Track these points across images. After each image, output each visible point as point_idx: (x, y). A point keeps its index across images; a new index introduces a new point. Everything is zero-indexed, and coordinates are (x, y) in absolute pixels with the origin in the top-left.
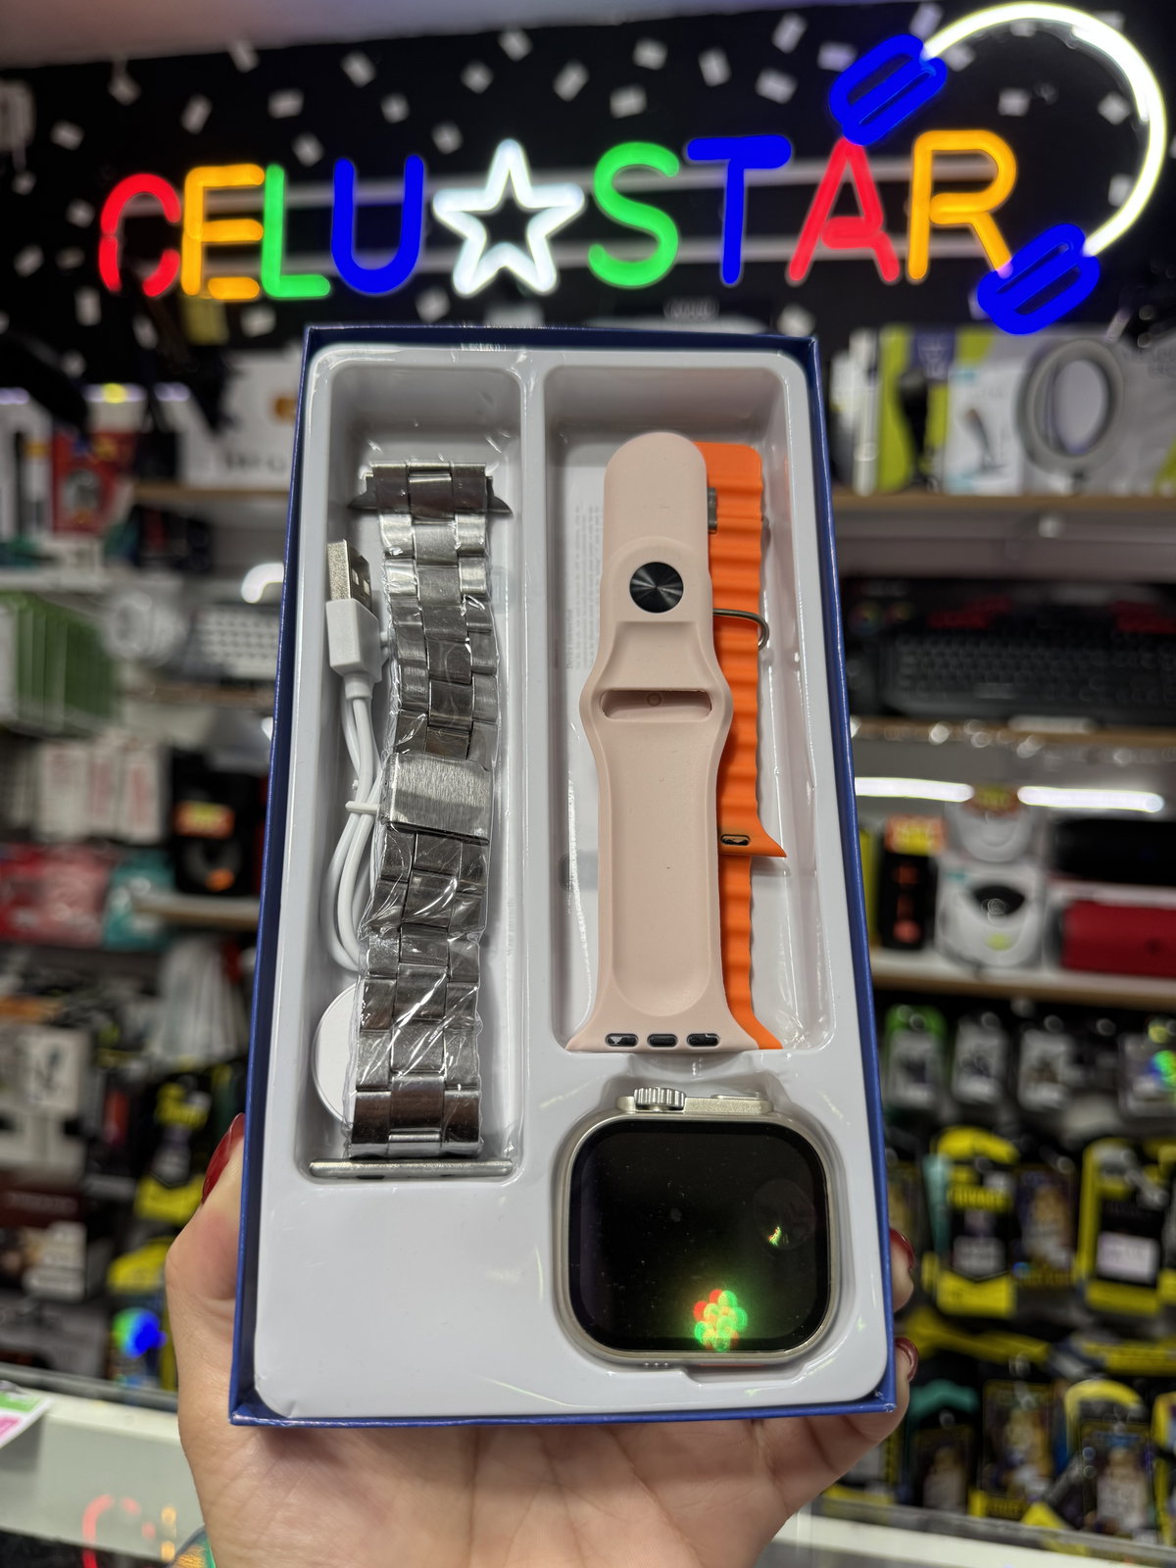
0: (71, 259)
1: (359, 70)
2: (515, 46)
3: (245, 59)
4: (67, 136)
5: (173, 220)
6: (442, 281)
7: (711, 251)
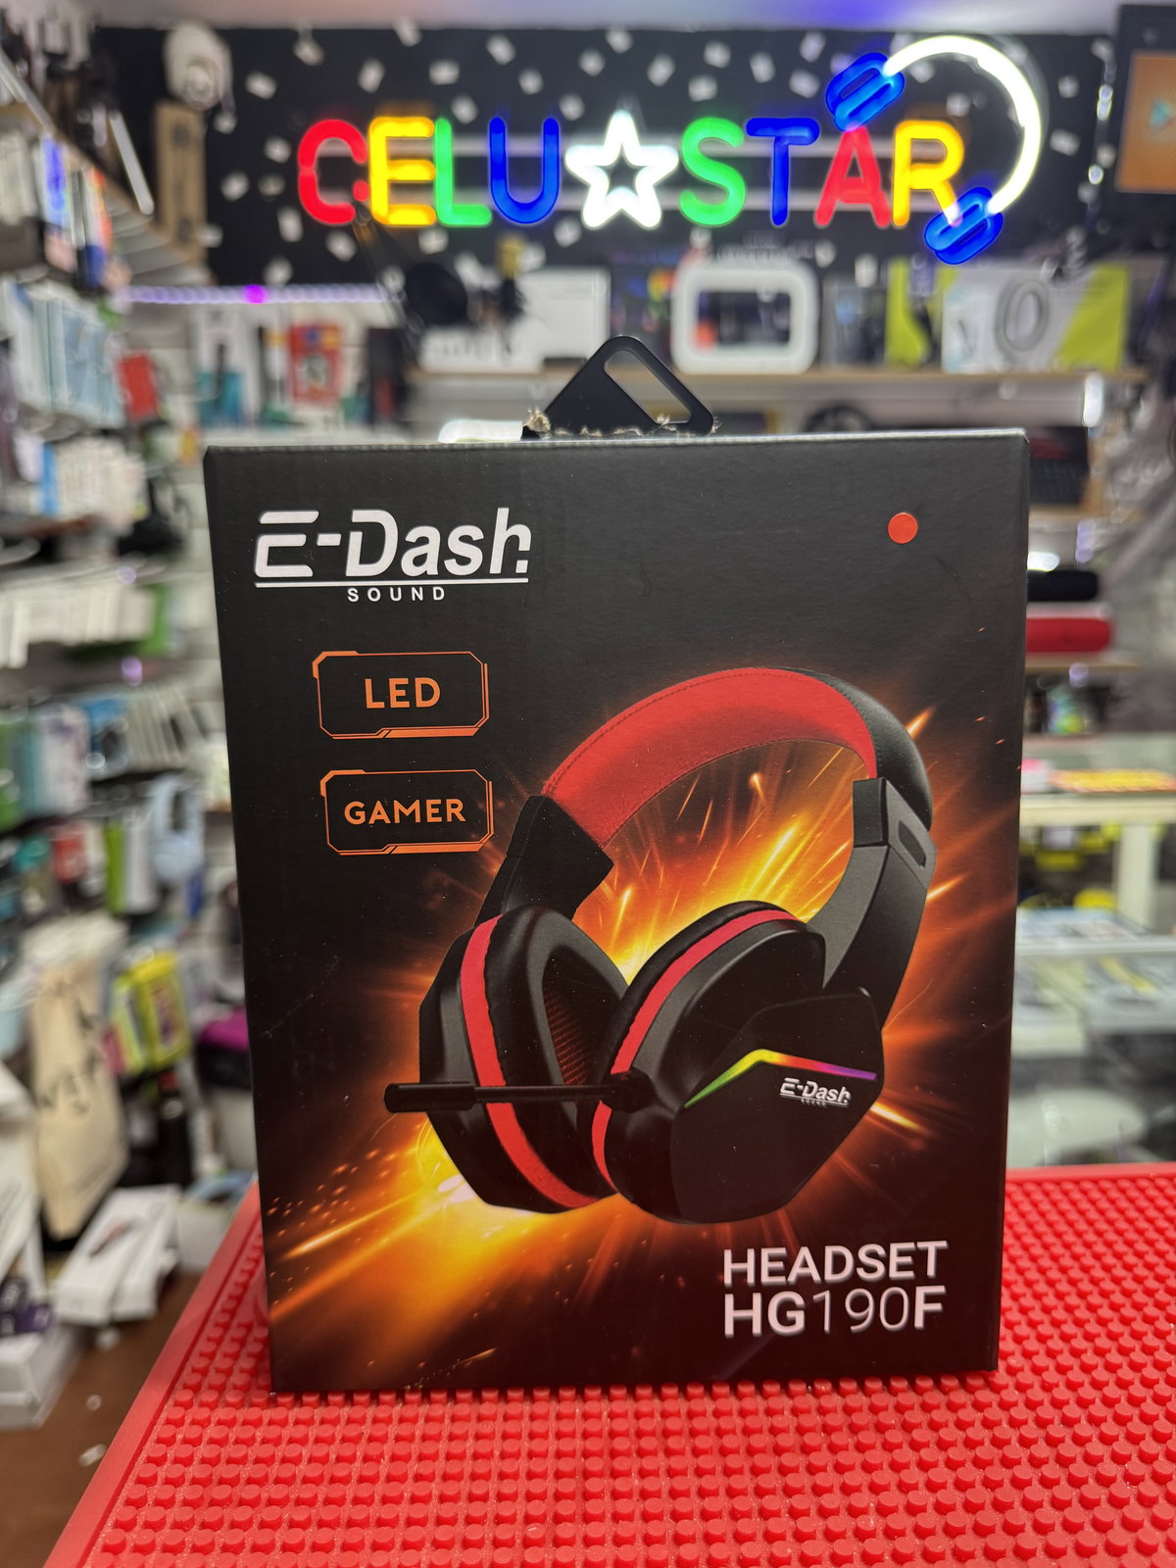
0: (272, 187)
1: (501, 51)
2: (619, 41)
3: (408, 34)
4: (261, 86)
5: (359, 162)
6: (575, 215)
7: (764, 201)
